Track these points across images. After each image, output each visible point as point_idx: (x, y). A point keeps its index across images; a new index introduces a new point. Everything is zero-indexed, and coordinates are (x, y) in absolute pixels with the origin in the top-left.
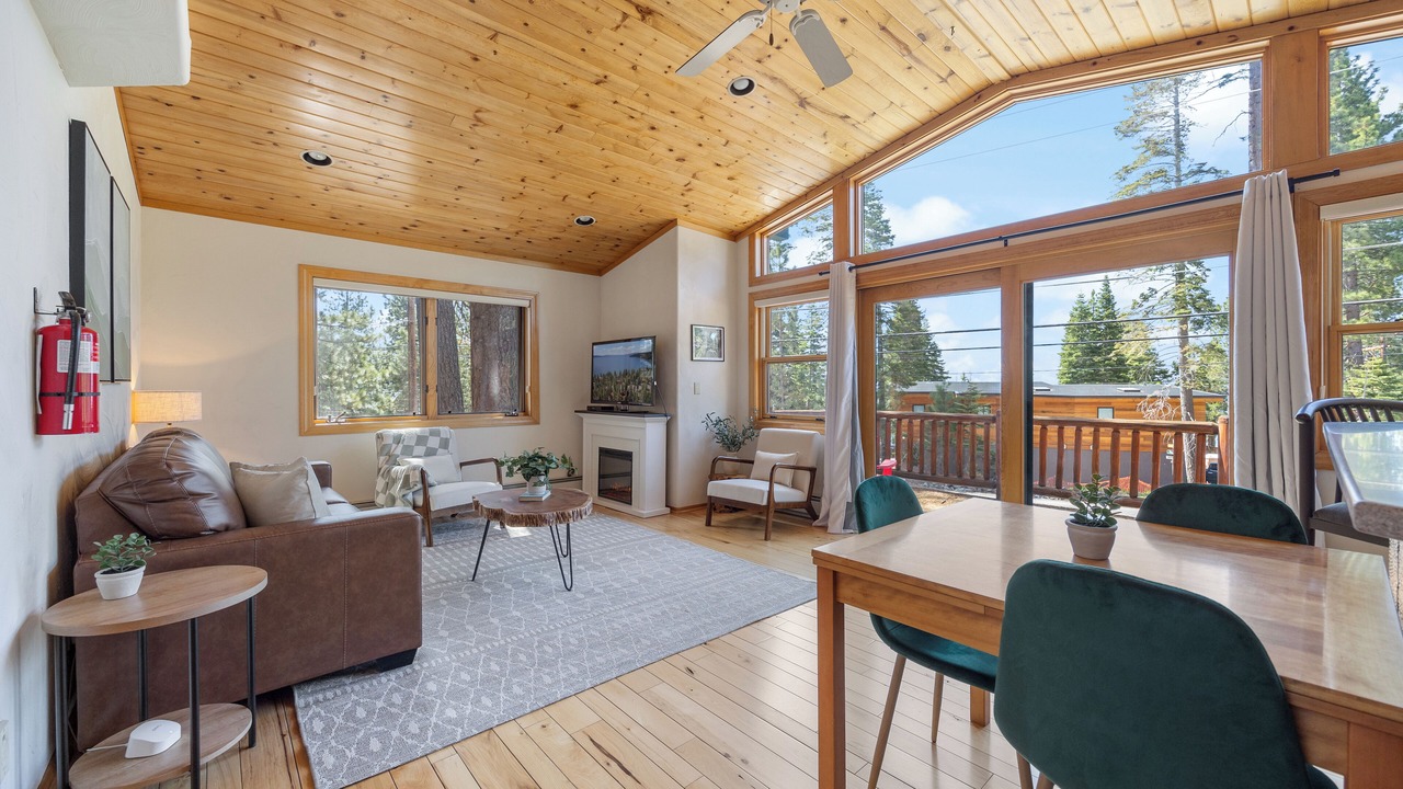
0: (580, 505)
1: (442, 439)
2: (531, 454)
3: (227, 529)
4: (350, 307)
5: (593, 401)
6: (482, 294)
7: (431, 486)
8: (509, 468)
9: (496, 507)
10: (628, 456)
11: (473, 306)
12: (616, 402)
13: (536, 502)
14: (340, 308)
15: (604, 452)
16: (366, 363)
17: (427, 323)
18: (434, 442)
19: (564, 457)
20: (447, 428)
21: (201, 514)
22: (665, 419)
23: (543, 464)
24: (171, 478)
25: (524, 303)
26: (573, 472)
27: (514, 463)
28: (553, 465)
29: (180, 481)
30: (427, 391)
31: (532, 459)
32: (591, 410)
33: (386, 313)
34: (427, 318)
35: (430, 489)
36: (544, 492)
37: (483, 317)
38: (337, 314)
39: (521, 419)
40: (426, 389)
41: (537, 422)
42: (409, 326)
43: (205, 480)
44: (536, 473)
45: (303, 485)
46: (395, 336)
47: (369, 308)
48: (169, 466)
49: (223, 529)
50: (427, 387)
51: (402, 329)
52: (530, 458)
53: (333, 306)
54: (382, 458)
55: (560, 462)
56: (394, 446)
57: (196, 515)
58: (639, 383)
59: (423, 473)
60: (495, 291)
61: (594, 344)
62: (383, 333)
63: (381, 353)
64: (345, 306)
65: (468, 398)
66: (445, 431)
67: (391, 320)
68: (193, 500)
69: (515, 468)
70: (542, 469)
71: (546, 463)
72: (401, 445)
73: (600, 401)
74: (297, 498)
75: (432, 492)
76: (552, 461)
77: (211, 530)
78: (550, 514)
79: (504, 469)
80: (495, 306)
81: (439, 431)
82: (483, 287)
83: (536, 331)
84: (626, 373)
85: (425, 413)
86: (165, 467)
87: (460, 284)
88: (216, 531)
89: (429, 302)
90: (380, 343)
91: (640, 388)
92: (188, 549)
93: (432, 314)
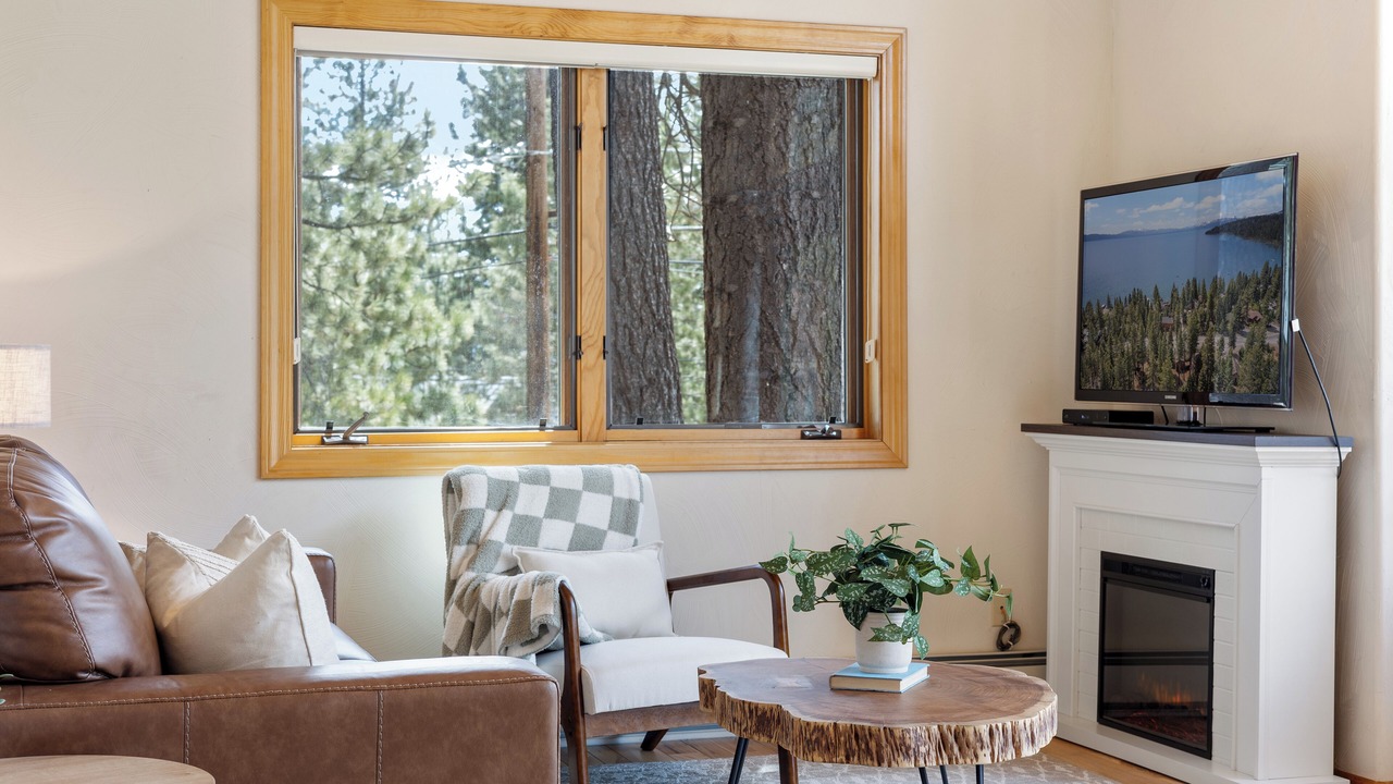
0: (1018, 711)
1: (616, 502)
2: (868, 541)
3: (128, 671)
4: (368, 118)
5: (1081, 394)
6: (733, 45)
7: (583, 643)
8: (802, 580)
9: (762, 697)
10: (1196, 584)
11: (712, 84)
12: (1157, 397)
13: (884, 692)
14: (344, 122)
15: (1120, 571)
16: (409, 292)
17: (578, 145)
18: (595, 511)
19: (968, 557)
20: (631, 471)
21: (79, 629)
22: (1328, 457)
23: (903, 574)
24: (23, 534)
25: (863, 68)
26: (1015, 638)
27: (816, 563)
28: (933, 579)
29: (41, 541)
30: (578, 354)
31: (868, 557)
32: (1075, 422)
33: (466, 129)
34: (578, 130)
35: (584, 651)
36: (904, 666)
37: (740, 122)
38: (336, 138)
39: (850, 448)
40: (575, 349)
41: (899, 462)
42: (528, 170)
43: (86, 546)
44: (880, 601)
45: (284, 581)
46: (488, 203)
47: (420, 117)
48: (19, 502)
49: (118, 671)
50: (578, 340)
51: (511, 183)
52: (863, 556)
53: (325, 119)
54: (460, 550)
55: (955, 574)
56: (490, 515)
57: (69, 628)
58: (1238, 328)
59: (565, 595)
60: (770, 34)
61: (1087, 195)
62: (456, 194)
63: (452, 260)
64: (357, 115)
65: (693, 383)
66: (626, 478)
67: (479, 154)
68: (65, 591)
69: (821, 583)
70: (898, 588)
71: (912, 570)
72: (507, 515)
73: (1104, 394)
74: (271, 615)
75: (587, 659)
76: (930, 566)
77: (98, 670)
78: (921, 729)
79: (790, 589)
80: (778, 83)
81: (610, 478)
82: (736, 22)
83: (898, 155)
84: (1194, 293)
85: (572, 422)
86: (13, 504)
87: (669, 19)
88: (106, 674)
89: (584, 79)
90: (449, 229)
91: (1241, 342)
92: (55, 707)
93: (593, 116)
